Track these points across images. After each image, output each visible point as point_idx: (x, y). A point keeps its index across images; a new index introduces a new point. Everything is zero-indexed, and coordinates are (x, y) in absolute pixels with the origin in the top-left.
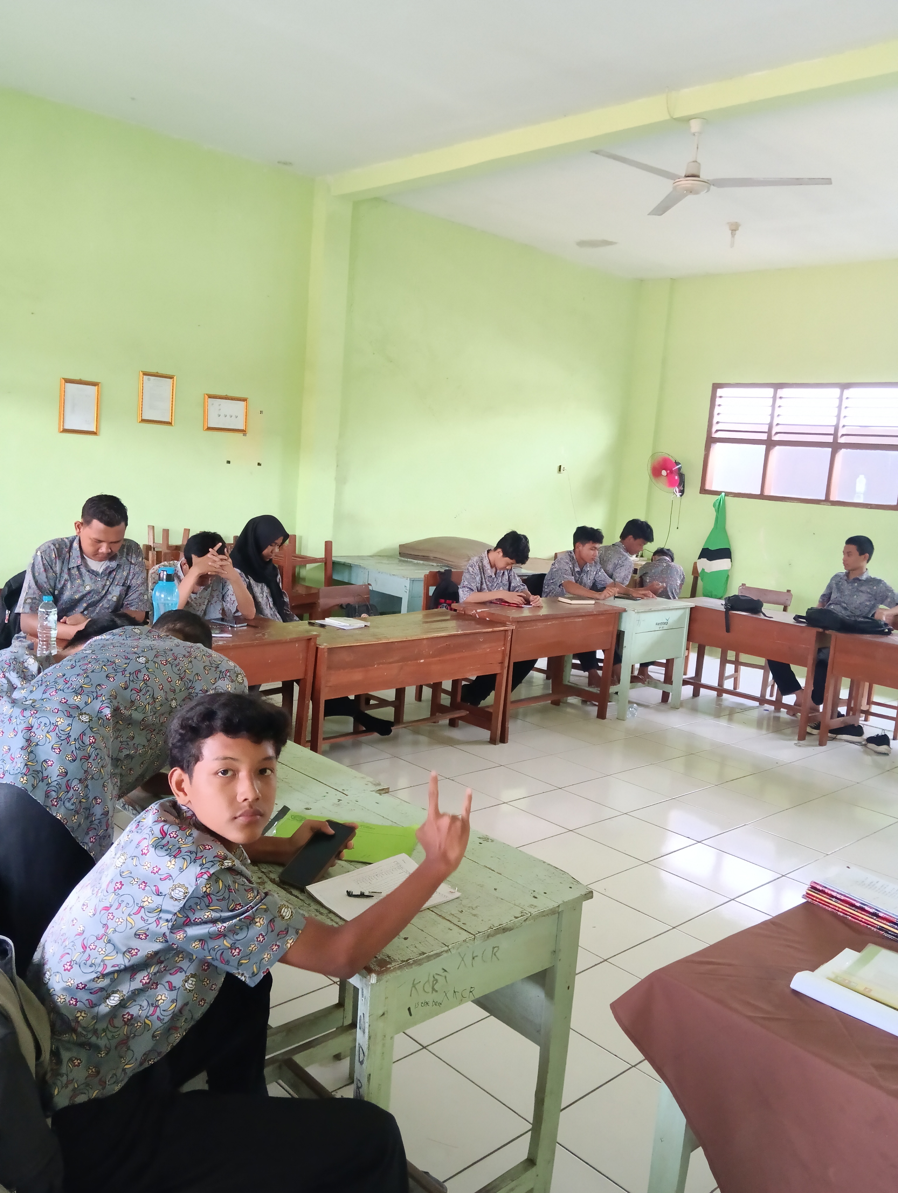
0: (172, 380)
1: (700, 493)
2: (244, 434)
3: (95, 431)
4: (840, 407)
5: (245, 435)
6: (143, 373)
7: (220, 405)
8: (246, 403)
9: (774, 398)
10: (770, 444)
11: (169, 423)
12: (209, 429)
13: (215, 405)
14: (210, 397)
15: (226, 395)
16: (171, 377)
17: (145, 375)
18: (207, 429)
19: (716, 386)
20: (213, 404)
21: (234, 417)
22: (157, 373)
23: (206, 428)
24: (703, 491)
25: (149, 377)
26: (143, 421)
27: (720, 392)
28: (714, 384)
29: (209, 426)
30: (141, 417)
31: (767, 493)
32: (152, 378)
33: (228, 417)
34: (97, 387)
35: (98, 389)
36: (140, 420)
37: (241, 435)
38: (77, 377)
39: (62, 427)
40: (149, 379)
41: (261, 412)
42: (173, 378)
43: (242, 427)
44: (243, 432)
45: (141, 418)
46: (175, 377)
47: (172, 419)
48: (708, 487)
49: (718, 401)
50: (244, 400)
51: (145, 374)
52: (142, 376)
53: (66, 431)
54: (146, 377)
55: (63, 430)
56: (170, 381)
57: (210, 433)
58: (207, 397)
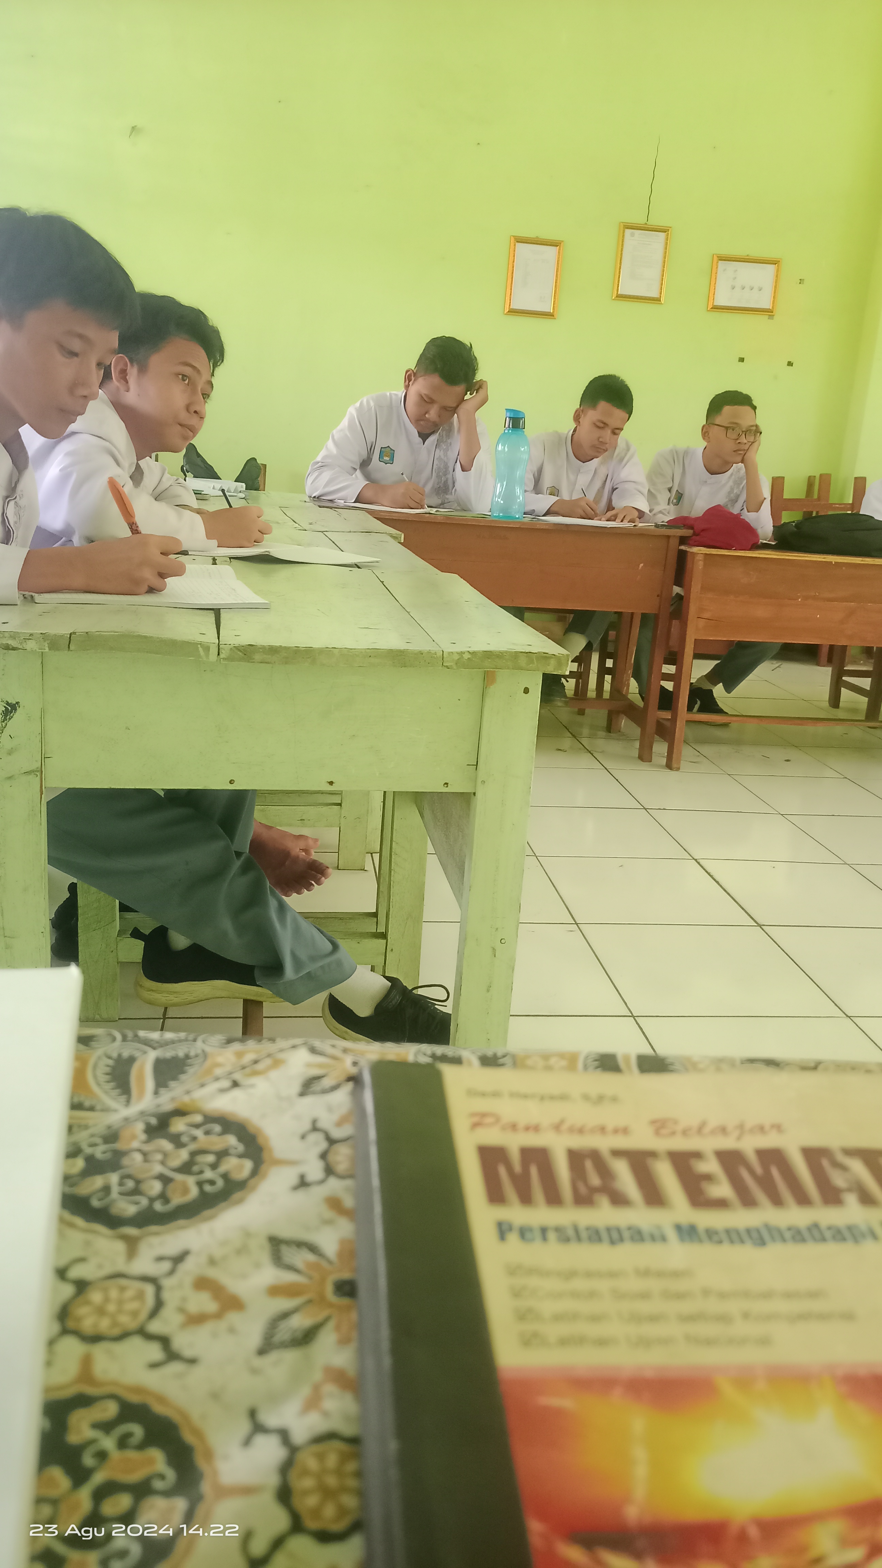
0: (666, 234)
2: (770, 315)
3: (552, 312)
5: (771, 317)
6: (624, 226)
7: (736, 271)
8: (778, 266)
11: (657, 300)
12: (716, 308)
13: (726, 271)
14: (722, 258)
15: (747, 256)
16: (664, 230)
17: (627, 228)
18: (712, 308)
20: (725, 270)
21: (756, 289)
22: (646, 224)
25: (633, 230)
26: (620, 297)
29: (715, 304)
30: (617, 291)
32: (637, 232)
33: (747, 289)
35: (559, 250)
36: (615, 296)
37: (766, 318)
38: (531, 235)
39: (508, 306)
40: (632, 235)
41: (801, 281)
42: (668, 231)
43: (767, 305)
44: (769, 312)
45: (615, 293)
46: (670, 230)
47: (660, 293)
50: (775, 262)
51: (628, 226)
52: (623, 229)
53: (513, 312)
54: (628, 232)
55: (508, 312)
56: (662, 235)
57: (716, 315)
58: (716, 258)
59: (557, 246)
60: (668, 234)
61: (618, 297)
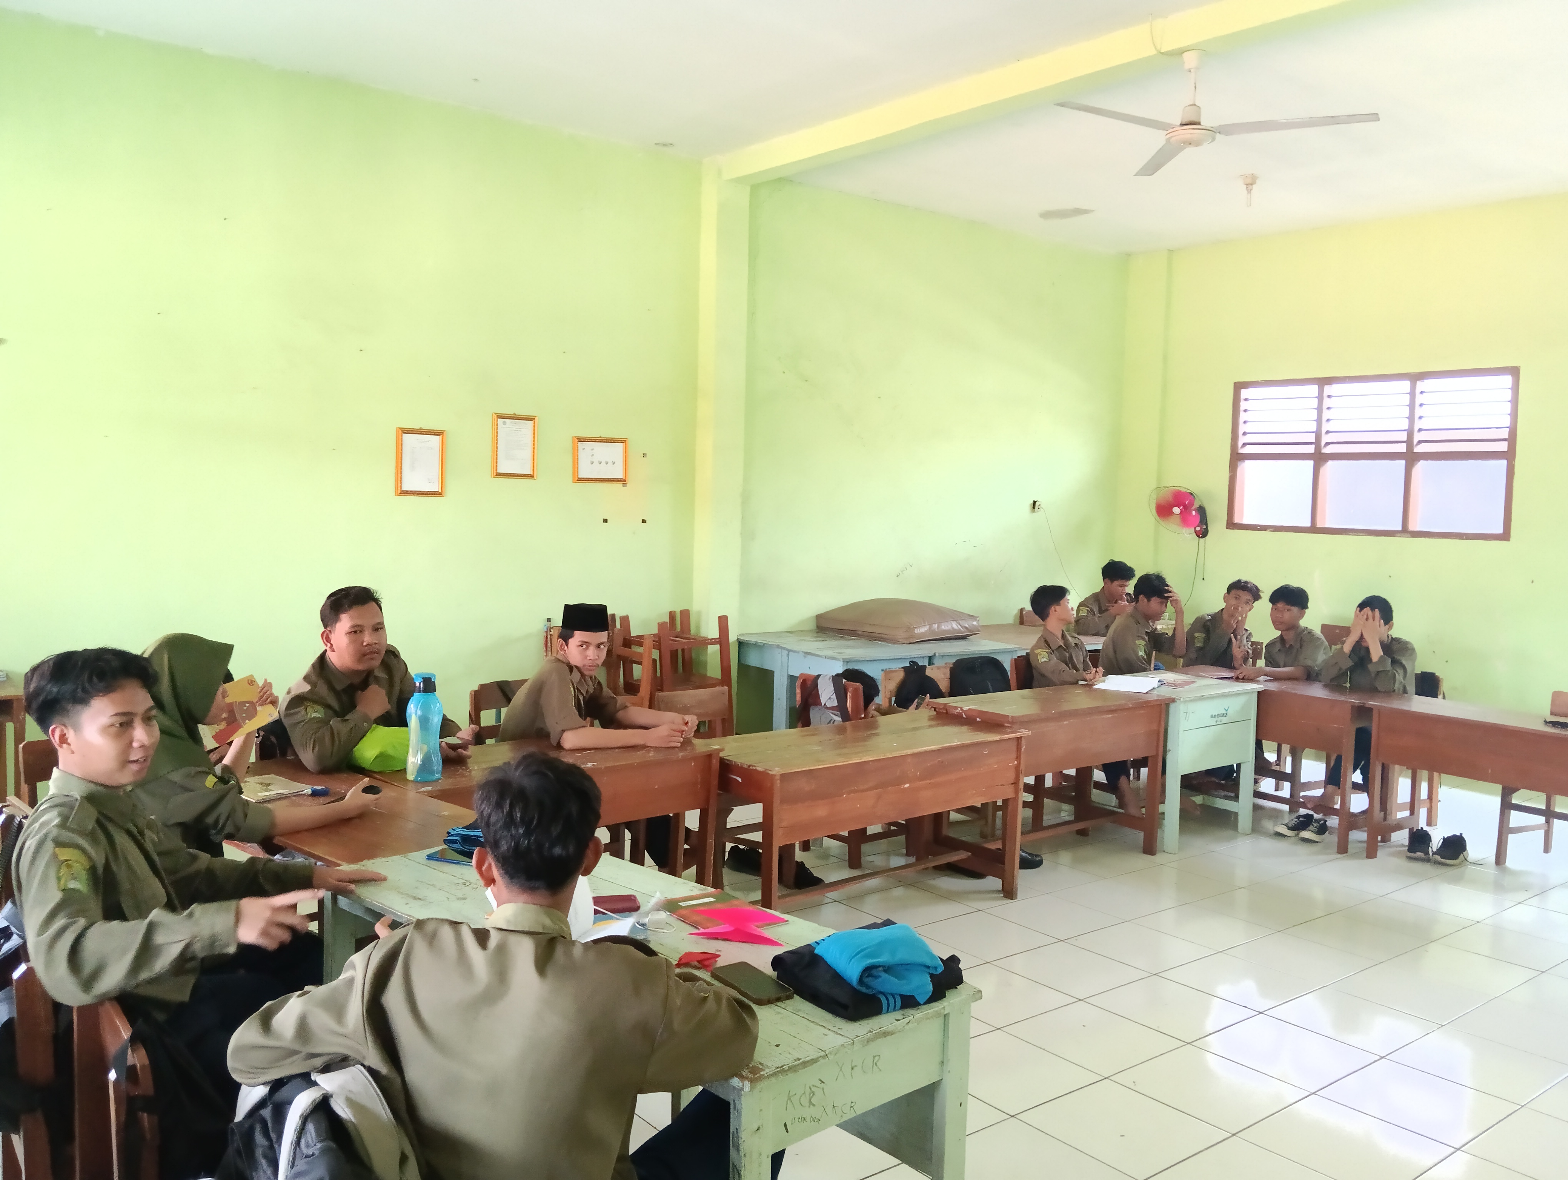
0: (533, 422)
1: (1227, 528)
3: (440, 491)
4: (1412, 406)
5: (624, 485)
6: (497, 416)
7: (592, 450)
8: (626, 445)
9: (1320, 398)
10: (1319, 458)
12: (581, 480)
13: (586, 450)
14: (581, 440)
15: (600, 437)
16: (531, 419)
17: (499, 418)
18: (577, 481)
19: (1239, 386)
20: (584, 449)
21: (610, 464)
22: (514, 414)
23: (577, 479)
24: (1231, 525)
25: (504, 420)
26: (499, 475)
27: (1245, 393)
28: (1235, 383)
29: (580, 477)
30: (496, 470)
31: (1319, 524)
32: (509, 421)
33: (603, 464)
34: (441, 436)
35: (442, 438)
36: (495, 474)
37: (619, 485)
38: (416, 426)
39: (399, 489)
40: (504, 423)
41: (644, 455)
42: (534, 419)
43: (621, 476)
44: (623, 481)
45: (495, 472)
46: (536, 418)
47: (533, 470)
48: (1237, 520)
49: (1243, 405)
50: (622, 441)
51: (500, 416)
52: (496, 419)
53: (404, 493)
54: (500, 421)
55: (399, 496)
56: (530, 423)
57: (582, 485)
58: (576, 440)
61: (496, 475)
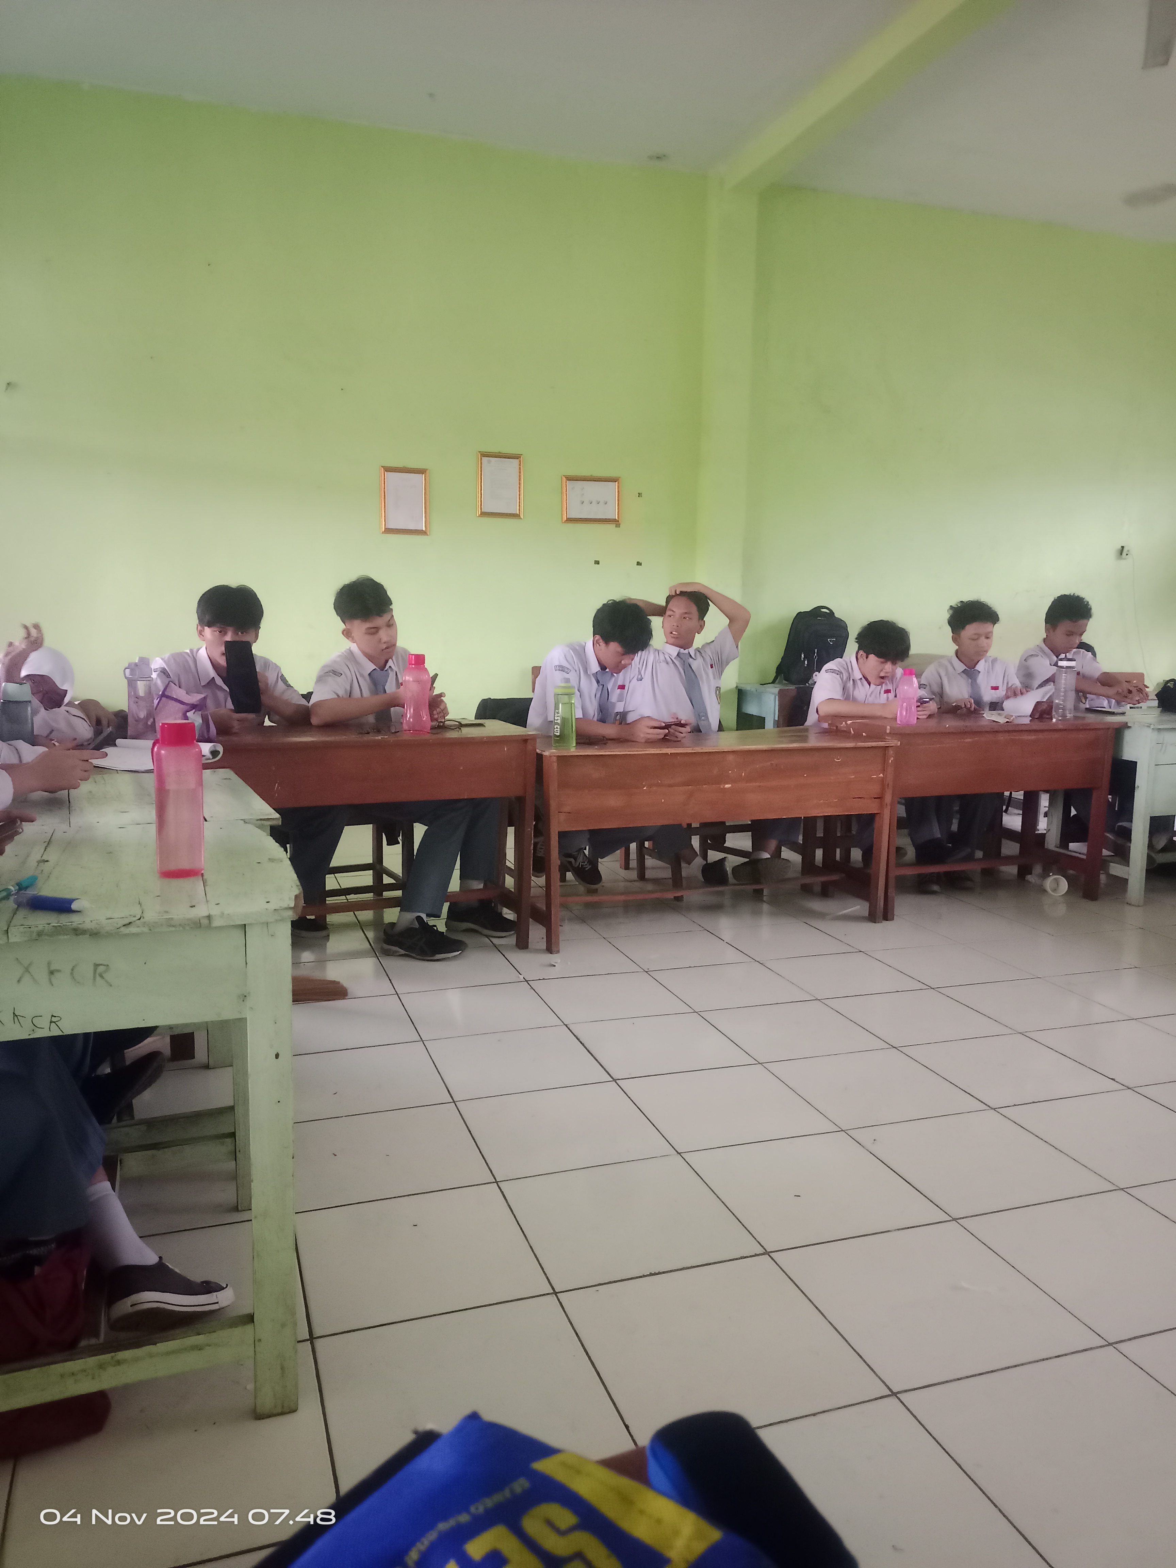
2: (616, 525)
3: (424, 529)
5: (618, 526)
6: (481, 454)
7: (582, 489)
8: (618, 483)
11: (516, 516)
12: (570, 520)
13: (576, 489)
14: (570, 479)
15: (590, 476)
16: (517, 457)
18: (566, 520)
20: (573, 488)
21: (602, 503)
22: (499, 453)
25: (489, 458)
26: (484, 514)
29: (568, 517)
30: (481, 509)
32: (493, 459)
33: (594, 503)
35: (425, 477)
37: (612, 527)
38: (400, 465)
39: (384, 526)
40: (489, 462)
41: (640, 495)
42: (520, 457)
43: (613, 516)
44: (616, 522)
45: (481, 511)
47: (519, 510)
50: (616, 480)
51: (485, 455)
52: (480, 458)
53: (388, 531)
54: (485, 459)
55: (384, 531)
56: (516, 462)
57: (571, 526)
58: (564, 479)
59: (423, 474)
60: (520, 461)
61: (481, 514)
